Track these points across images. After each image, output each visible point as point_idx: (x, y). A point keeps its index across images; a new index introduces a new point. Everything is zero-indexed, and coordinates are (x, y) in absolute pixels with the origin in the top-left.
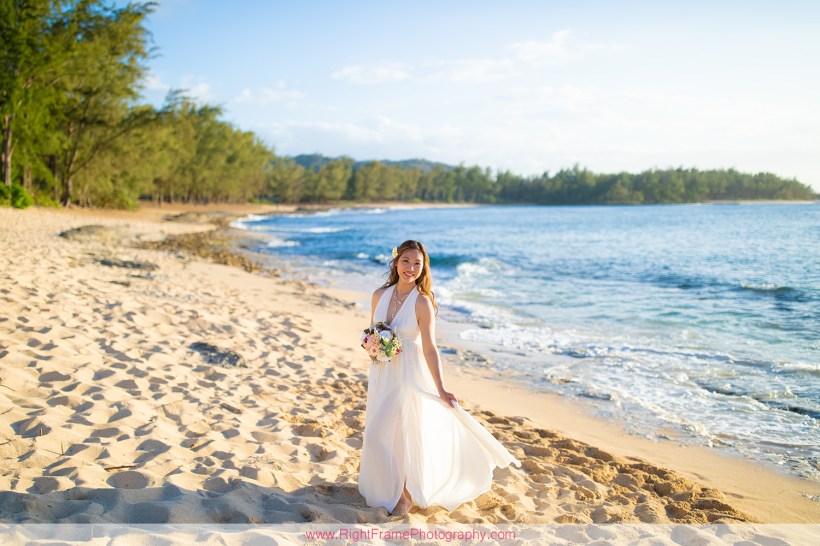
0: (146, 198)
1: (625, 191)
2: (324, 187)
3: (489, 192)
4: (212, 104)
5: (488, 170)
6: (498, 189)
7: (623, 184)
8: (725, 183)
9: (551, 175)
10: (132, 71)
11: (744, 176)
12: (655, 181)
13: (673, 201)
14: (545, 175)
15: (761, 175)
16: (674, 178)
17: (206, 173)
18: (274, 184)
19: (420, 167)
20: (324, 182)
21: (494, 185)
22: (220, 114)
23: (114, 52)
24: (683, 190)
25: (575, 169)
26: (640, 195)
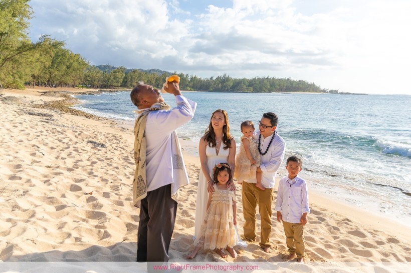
0: (27, 84)
1: (245, 87)
2: (112, 81)
3: (187, 85)
4: (59, 41)
5: (187, 75)
6: (191, 84)
7: (244, 84)
8: (285, 85)
9: (214, 79)
10: (22, 25)
11: (294, 81)
12: (258, 83)
13: (265, 92)
14: (211, 78)
15: (300, 81)
16: (265, 82)
17: (56, 73)
18: (88, 79)
19: (157, 73)
20: (112, 78)
21: (189, 82)
22: (63, 45)
23: (14, 15)
24: (269, 87)
25: (225, 76)
26: (251, 88)
